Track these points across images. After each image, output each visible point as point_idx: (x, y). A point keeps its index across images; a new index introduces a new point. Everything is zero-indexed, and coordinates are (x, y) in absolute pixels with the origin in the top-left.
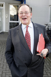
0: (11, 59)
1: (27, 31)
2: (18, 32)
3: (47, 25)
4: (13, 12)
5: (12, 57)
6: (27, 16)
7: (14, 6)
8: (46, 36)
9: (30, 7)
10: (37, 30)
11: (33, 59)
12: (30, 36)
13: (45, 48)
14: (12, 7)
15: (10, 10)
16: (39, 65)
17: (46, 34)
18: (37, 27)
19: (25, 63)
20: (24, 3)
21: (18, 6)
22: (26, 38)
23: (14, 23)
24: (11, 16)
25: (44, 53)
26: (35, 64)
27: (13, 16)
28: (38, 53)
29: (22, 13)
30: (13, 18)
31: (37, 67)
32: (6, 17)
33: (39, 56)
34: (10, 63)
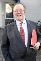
0: (7, 52)
1: (21, 27)
2: (13, 28)
3: (39, 21)
4: (9, 10)
5: (8, 50)
6: (22, 14)
7: (9, 5)
8: (38, 31)
9: (24, 6)
10: (30, 26)
11: (27, 52)
12: (24, 31)
13: (37, 42)
14: (7, 6)
15: (6, 9)
16: (32, 57)
17: (38, 30)
18: (30, 23)
19: (20, 56)
20: (18, 2)
21: (13, 5)
22: (21, 33)
23: (10, 20)
24: (7, 13)
25: (37, 46)
26: (29, 56)
27: (9, 13)
28: (32, 46)
29: (17, 11)
30: (9, 15)
31: (31, 59)
32: (2, 15)
33: (33, 49)
34: (6, 56)
